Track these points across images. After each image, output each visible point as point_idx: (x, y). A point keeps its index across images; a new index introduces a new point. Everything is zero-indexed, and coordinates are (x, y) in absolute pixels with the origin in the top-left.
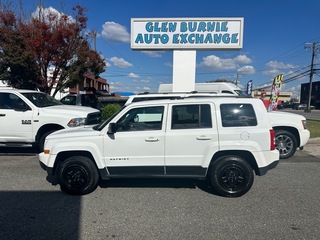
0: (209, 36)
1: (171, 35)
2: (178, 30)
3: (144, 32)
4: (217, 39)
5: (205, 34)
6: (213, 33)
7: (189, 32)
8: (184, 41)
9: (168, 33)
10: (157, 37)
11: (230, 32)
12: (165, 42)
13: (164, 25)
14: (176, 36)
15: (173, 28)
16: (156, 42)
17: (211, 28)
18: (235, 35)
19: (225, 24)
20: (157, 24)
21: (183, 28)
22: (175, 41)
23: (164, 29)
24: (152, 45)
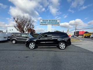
1: (47, 22)
2: (48, 21)
3: (42, 22)
4: (55, 23)
5: (53, 22)
7: (50, 22)
10: (44, 22)
11: (58, 22)
13: (46, 20)
14: (48, 22)
15: (47, 21)
17: (54, 21)
19: (57, 20)
20: (44, 20)
22: (48, 23)
24: (44, 24)
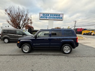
0: (56, 17)
2: (50, 16)
3: (42, 16)
4: (58, 18)
5: (55, 17)
6: (57, 17)
7: (52, 16)
8: (51, 18)
9: (47, 16)
10: (45, 17)
12: (47, 18)
15: (48, 15)
16: (45, 18)
17: (57, 15)
18: (62, 17)
19: (60, 15)
20: (45, 14)
21: (51, 15)
22: (49, 18)
23: (47, 15)
24: (44, 19)
